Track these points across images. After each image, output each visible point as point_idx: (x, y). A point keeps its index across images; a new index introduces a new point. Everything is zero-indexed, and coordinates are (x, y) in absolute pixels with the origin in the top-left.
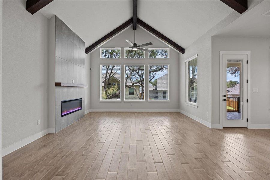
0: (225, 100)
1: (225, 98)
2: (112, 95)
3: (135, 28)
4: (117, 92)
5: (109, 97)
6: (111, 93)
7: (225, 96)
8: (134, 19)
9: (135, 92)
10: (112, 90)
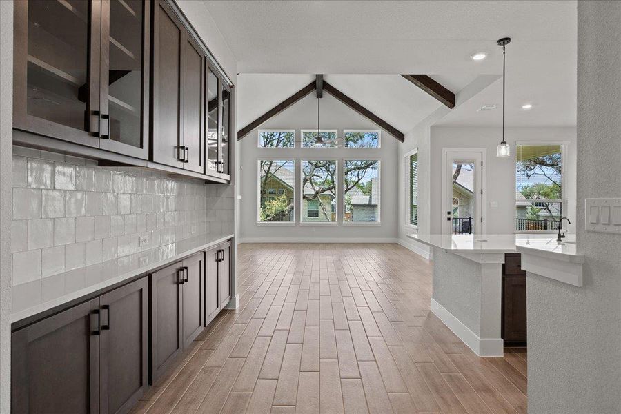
0: (449, 219)
1: (449, 216)
2: (276, 215)
3: (319, 96)
4: (286, 209)
5: (269, 218)
6: (273, 211)
7: (449, 213)
8: (317, 83)
9: (320, 210)
10: (275, 205)
